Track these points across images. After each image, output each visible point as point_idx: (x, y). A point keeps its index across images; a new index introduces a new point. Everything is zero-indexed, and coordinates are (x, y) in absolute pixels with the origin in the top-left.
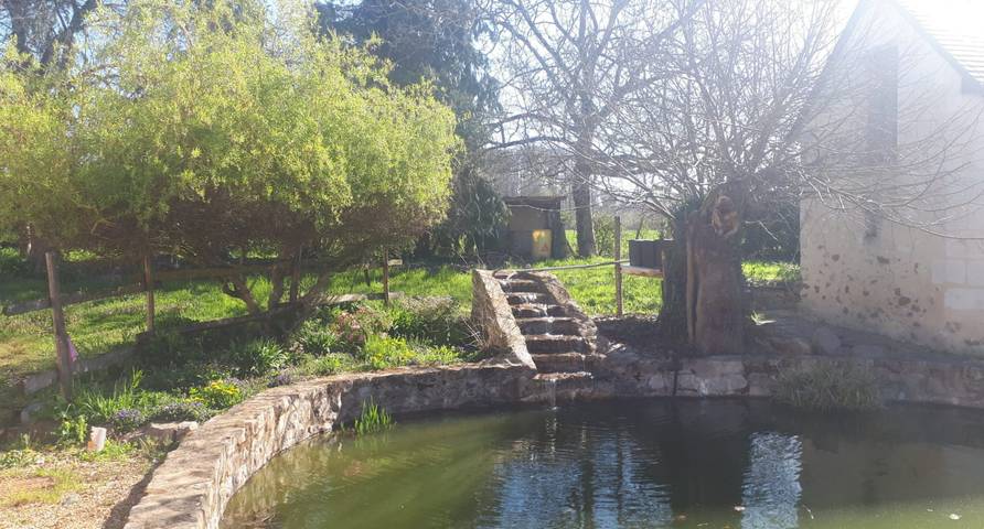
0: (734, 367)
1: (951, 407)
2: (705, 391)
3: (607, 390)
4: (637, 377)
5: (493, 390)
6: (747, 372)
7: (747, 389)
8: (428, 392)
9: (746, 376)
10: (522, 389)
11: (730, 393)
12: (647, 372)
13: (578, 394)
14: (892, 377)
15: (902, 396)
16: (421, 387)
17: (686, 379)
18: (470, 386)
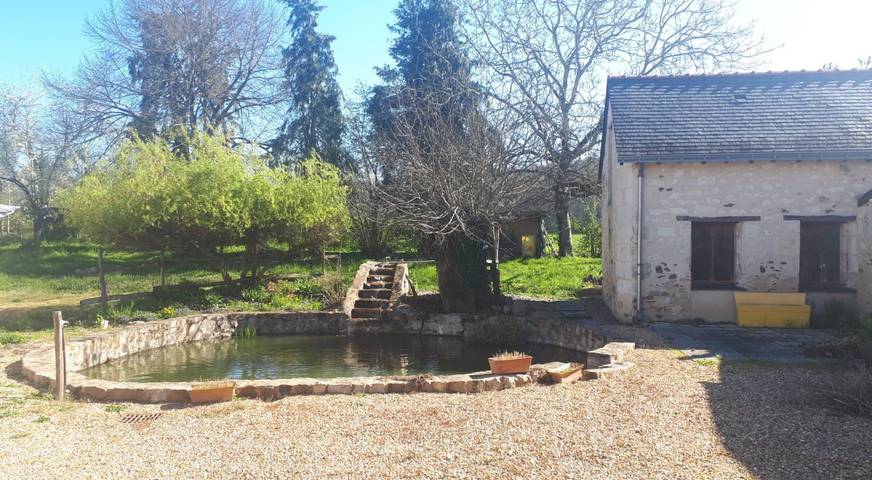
0: (456, 319)
1: (559, 347)
2: (441, 332)
3: (388, 328)
4: (405, 323)
5: (325, 325)
6: (463, 322)
7: (462, 332)
8: (288, 323)
9: (463, 325)
10: (340, 325)
11: (455, 333)
12: (411, 320)
13: (371, 330)
14: (534, 328)
15: (539, 341)
16: (285, 321)
17: (431, 325)
18: (311, 322)
